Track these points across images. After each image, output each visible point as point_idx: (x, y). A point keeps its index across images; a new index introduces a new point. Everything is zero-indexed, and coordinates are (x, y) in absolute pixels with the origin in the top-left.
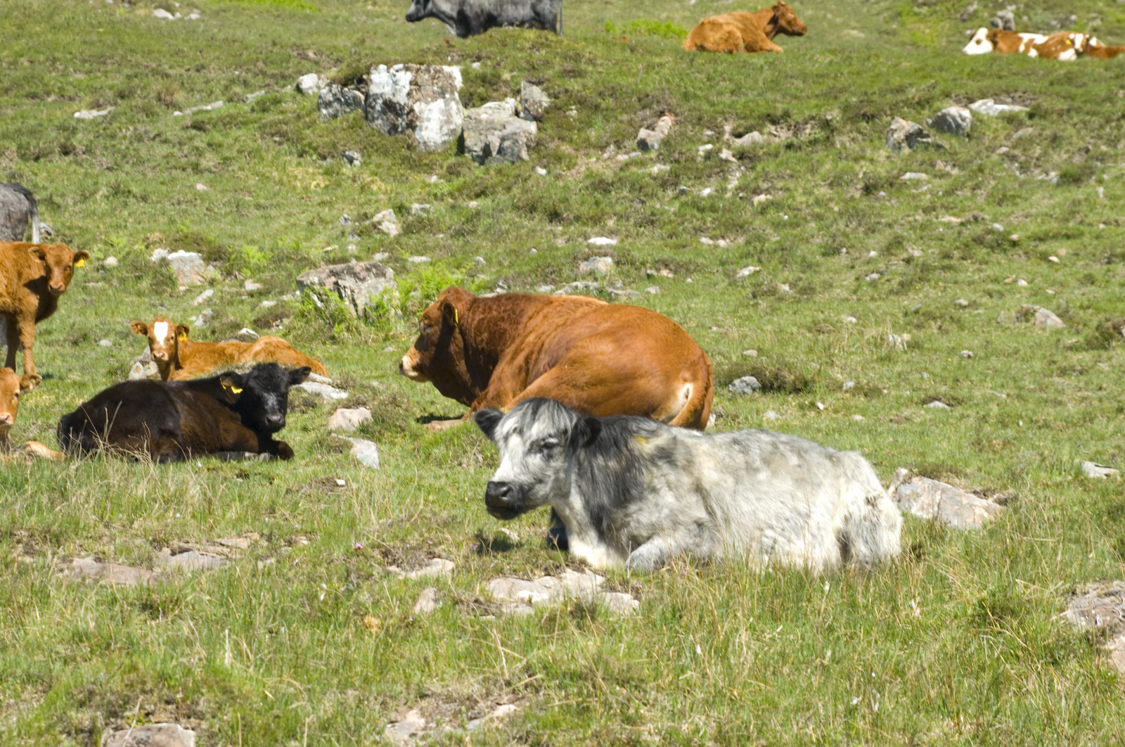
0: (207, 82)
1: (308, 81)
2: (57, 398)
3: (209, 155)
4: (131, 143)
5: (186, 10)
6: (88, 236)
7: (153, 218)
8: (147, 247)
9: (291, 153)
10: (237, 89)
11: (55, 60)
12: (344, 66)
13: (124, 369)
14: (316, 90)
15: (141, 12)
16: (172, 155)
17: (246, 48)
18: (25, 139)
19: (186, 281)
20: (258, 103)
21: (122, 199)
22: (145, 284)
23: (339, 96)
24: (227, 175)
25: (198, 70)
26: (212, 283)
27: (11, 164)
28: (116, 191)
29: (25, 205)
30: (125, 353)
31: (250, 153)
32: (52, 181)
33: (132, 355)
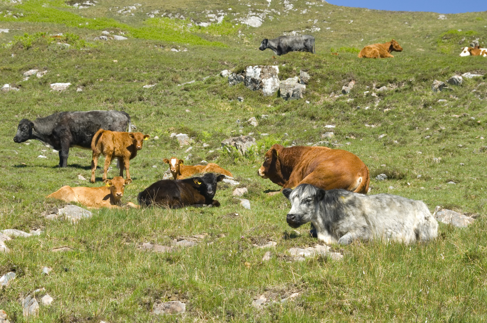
0: (189, 74)
1: (225, 73)
2: (138, 186)
3: (190, 99)
4: (163, 96)
5: (182, 48)
6: (148, 129)
7: (171, 122)
8: (169, 132)
9: (219, 98)
10: (200, 76)
11: (136, 68)
12: (237, 67)
13: (161, 176)
14: (227, 75)
15: (167, 50)
16: (177, 100)
17: (203, 61)
18: (126, 96)
19: (183, 144)
20: (207, 81)
21: (160, 116)
22: (168, 145)
23: (235, 77)
24: (197, 106)
25: (186, 70)
26: (192, 144)
27: (122, 105)
28: (158, 113)
29: (126, 119)
30: (161, 170)
31: (204, 98)
32: (136, 110)
33: (164, 170)
